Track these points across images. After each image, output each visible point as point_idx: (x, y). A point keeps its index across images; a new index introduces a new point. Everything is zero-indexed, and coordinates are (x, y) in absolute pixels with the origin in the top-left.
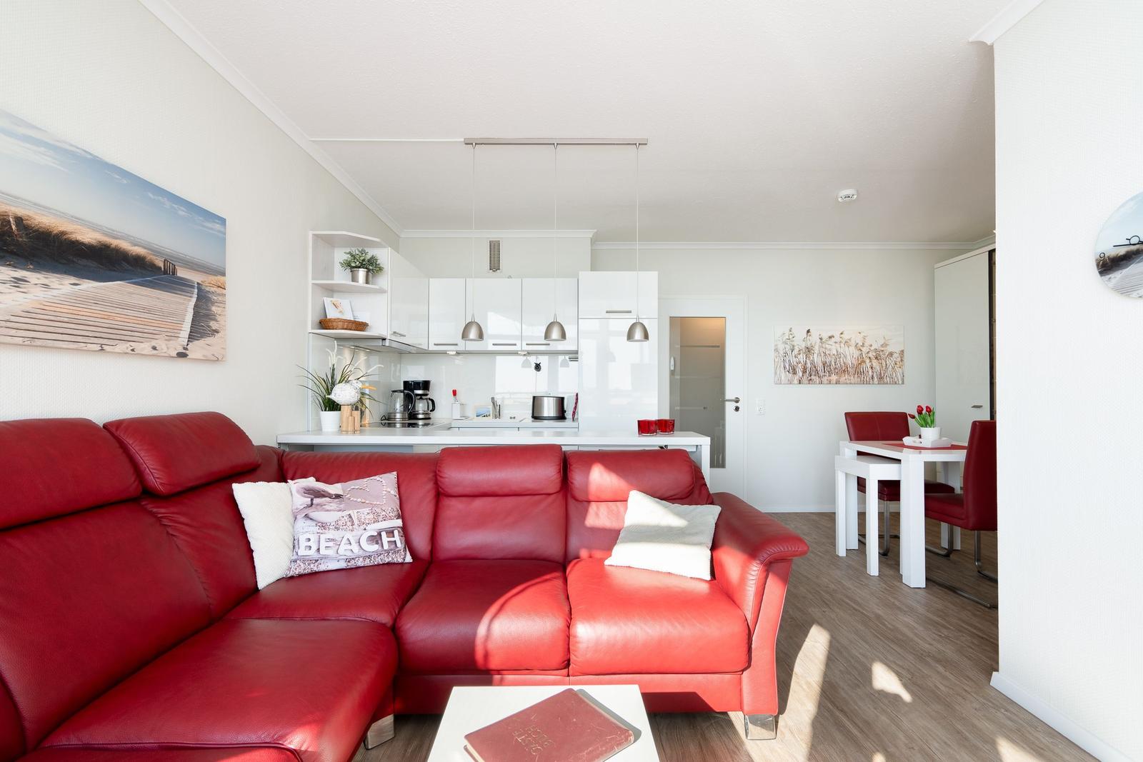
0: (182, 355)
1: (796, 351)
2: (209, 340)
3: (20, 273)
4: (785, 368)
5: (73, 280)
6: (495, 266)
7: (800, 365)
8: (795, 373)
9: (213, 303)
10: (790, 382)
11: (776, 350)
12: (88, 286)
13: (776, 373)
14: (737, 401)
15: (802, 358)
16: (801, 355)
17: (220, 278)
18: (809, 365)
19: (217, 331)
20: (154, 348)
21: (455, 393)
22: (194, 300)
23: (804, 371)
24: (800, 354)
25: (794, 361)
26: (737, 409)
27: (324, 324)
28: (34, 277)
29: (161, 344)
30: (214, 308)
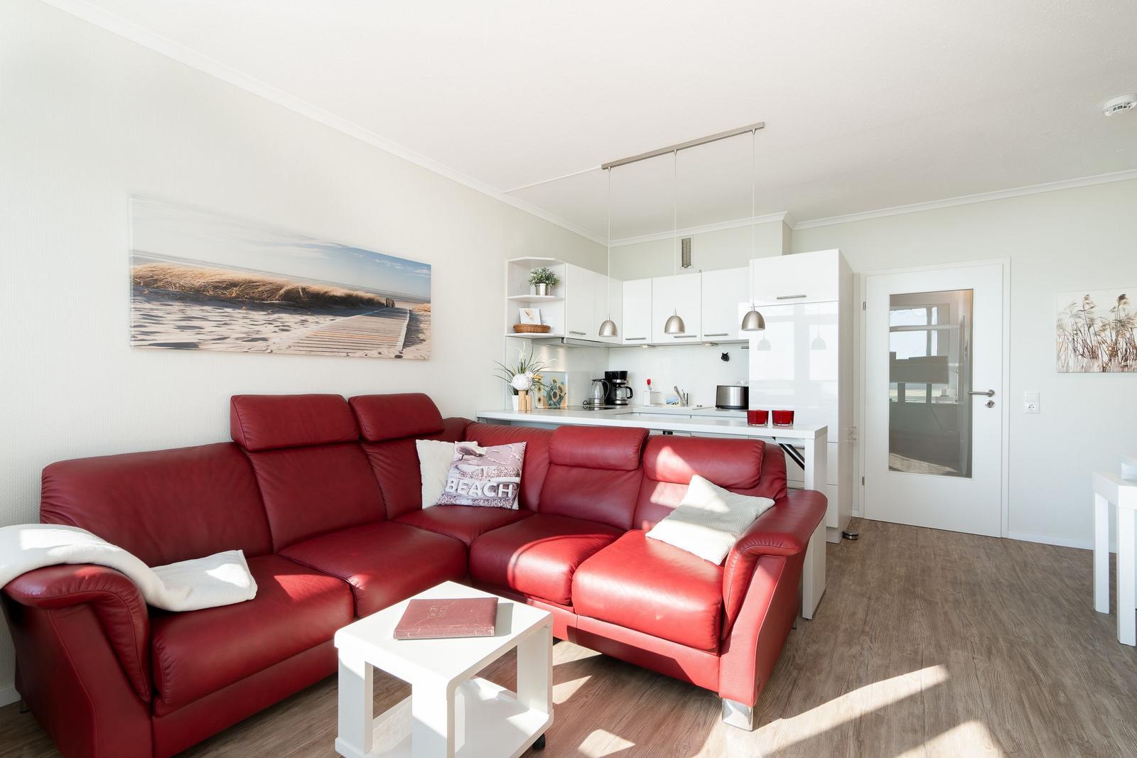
0: (398, 357)
1: (1097, 326)
2: (418, 346)
3: (304, 317)
4: (1075, 350)
5: (331, 317)
6: (686, 263)
7: (1104, 346)
8: (1094, 355)
9: (421, 322)
10: (1086, 370)
11: (1060, 326)
12: (340, 320)
13: (1059, 358)
14: (991, 394)
15: (1109, 336)
16: (1108, 332)
17: (428, 305)
18: (1122, 344)
19: (424, 340)
20: (380, 353)
21: (649, 382)
22: (407, 321)
23: (1114, 353)
24: (1104, 330)
25: (1092, 341)
26: (990, 404)
27: (517, 329)
28: (311, 318)
29: (384, 350)
30: (421, 325)
